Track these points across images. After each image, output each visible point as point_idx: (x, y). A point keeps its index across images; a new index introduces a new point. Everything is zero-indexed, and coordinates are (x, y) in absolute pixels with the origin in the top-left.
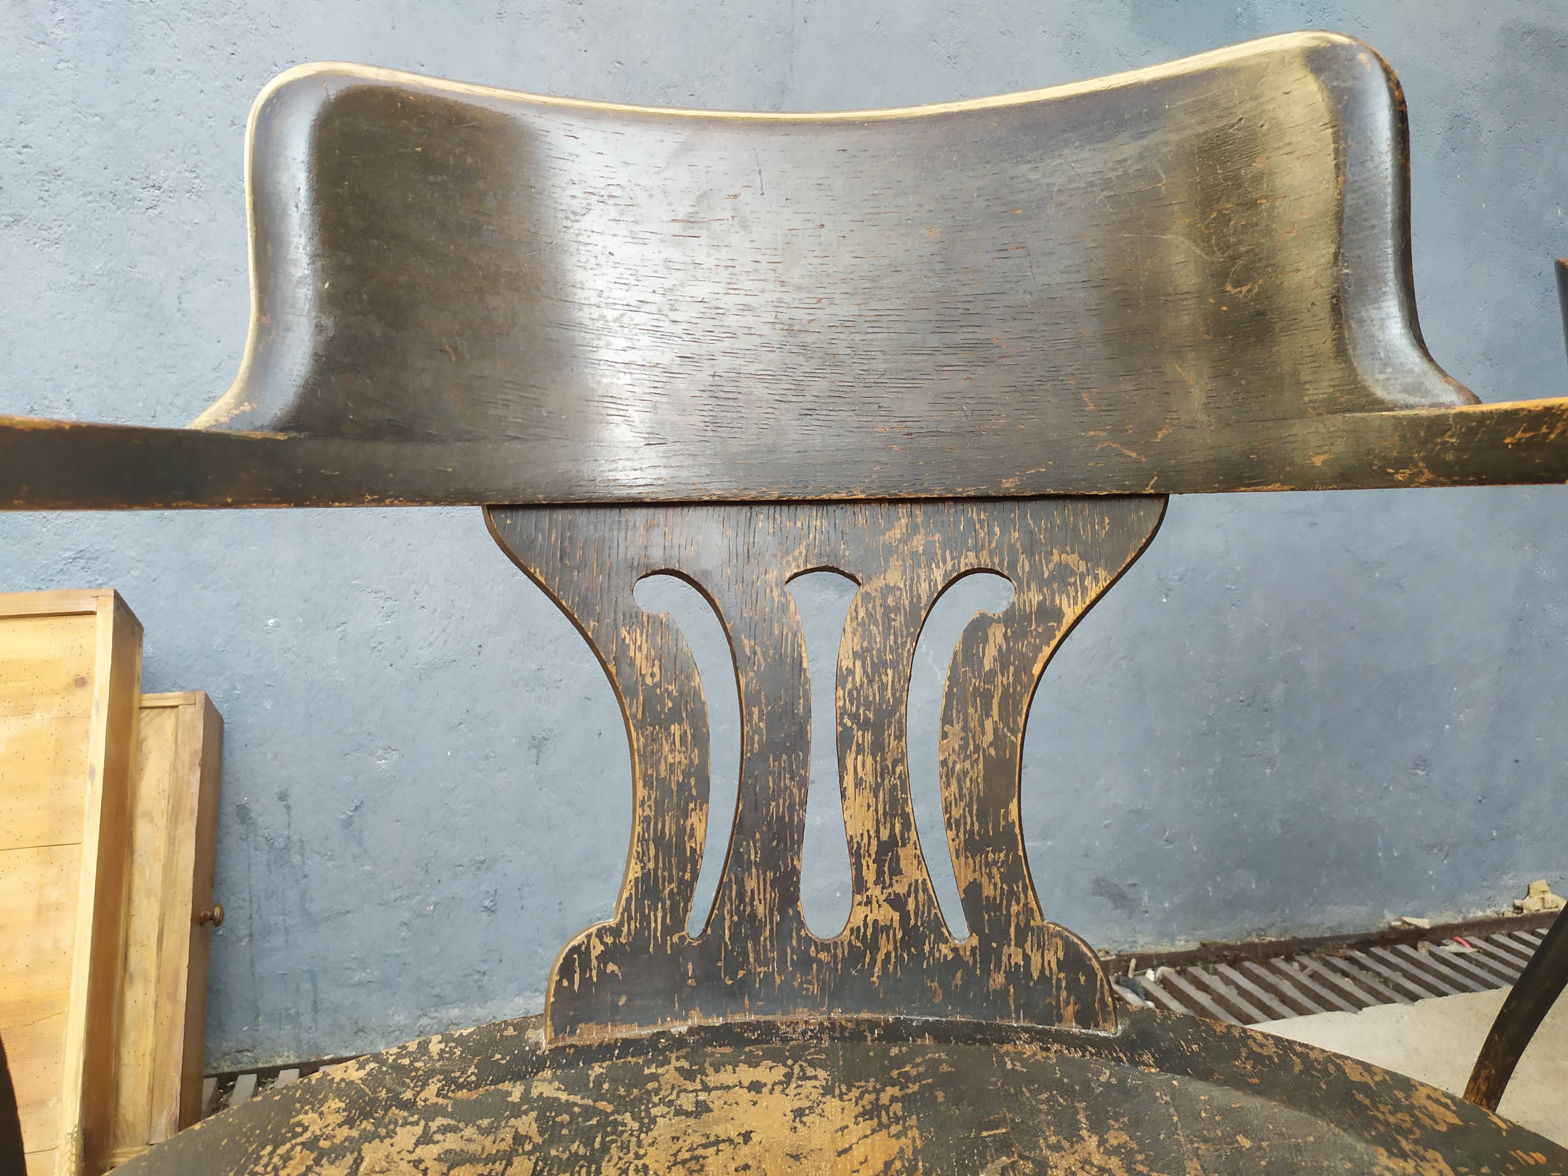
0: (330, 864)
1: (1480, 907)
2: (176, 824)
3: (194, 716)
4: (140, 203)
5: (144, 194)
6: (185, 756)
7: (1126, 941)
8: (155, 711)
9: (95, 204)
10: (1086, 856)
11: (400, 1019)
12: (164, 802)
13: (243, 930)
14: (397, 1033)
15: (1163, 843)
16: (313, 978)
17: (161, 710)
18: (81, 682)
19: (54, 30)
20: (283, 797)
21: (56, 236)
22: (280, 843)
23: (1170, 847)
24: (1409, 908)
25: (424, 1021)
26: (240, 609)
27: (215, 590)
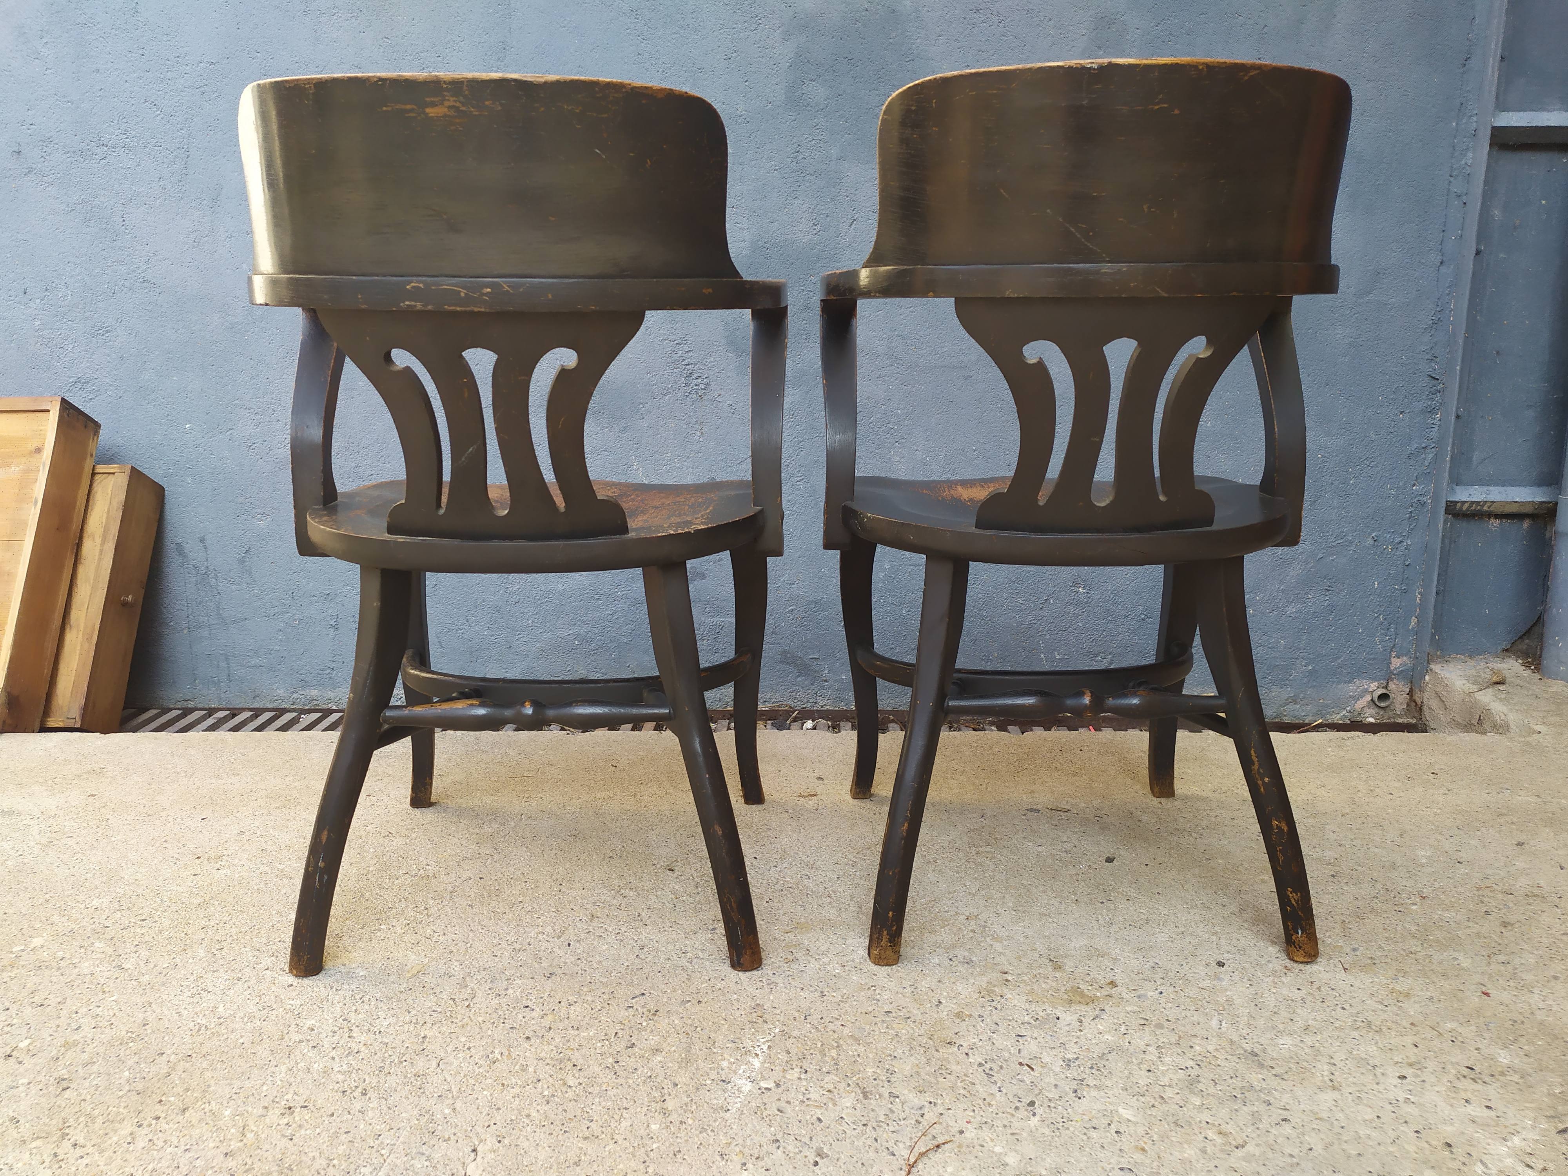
0: (233, 587)
2: (104, 542)
3: (124, 477)
4: (97, 157)
5: (98, 150)
6: (115, 503)
8: (104, 475)
9: (71, 159)
10: (773, 633)
11: (281, 692)
12: (101, 530)
13: (184, 624)
14: (279, 701)
16: (227, 659)
17: (107, 475)
18: (39, 450)
19: (43, 50)
20: (202, 540)
21: (52, 180)
22: (202, 570)
26: (169, 418)
27: (154, 405)
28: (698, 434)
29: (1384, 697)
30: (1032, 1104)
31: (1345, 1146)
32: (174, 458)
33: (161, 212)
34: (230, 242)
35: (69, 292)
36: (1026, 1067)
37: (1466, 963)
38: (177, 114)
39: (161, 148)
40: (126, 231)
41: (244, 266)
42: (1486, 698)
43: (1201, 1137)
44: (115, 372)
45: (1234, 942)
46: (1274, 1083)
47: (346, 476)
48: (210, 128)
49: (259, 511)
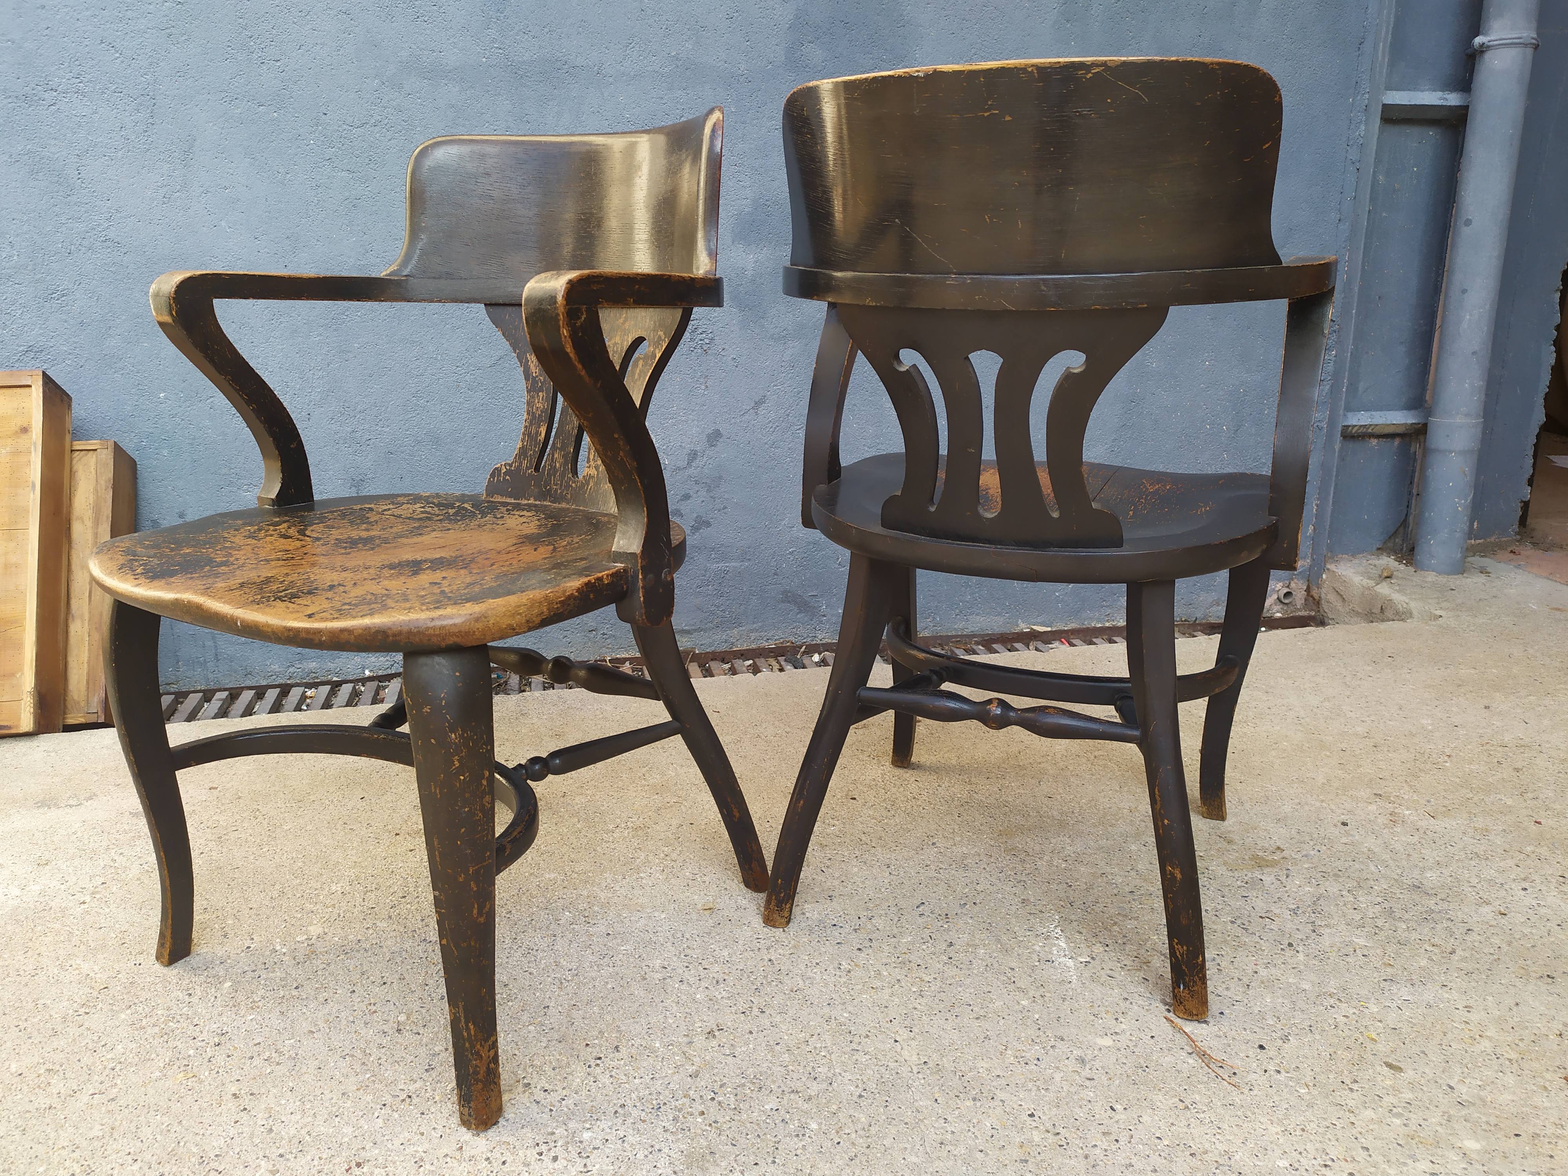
1: (1099, 621)
2: (98, 525)
3: (107, 456)
5: (46, 95)
6: (102, 482)
7: (808, 636)
8: (84, 452)
10: (775, 574)
12: (90, 512)
14: (274, 677)
15: (837, 566)
17: (87, 452)
18: (25, 430)
23: (843, 569)
24: (1039, 620)
25: (291, 670)
26: (140, 387)
27: (122, 374)
28: (703, 387)
29: (1288, 594)
30: (1290, 945)
31: (1522, 942)
32: (147, 430)
33: (124, 164)
34: (206, 199)
35: (15, 252)
36: (1267, 920)
37: (1510, 802)
38: (140, 58)
39: (122, 95)
40: (83, 185)
41: (223, 223)
42: (1384, 589)
43: (1423, 951)
44: (74, 339)
45: (1341, 806)
46: (1445, 905)
47: (342, 442)
48: (179, 74)
49: (246, 482)
